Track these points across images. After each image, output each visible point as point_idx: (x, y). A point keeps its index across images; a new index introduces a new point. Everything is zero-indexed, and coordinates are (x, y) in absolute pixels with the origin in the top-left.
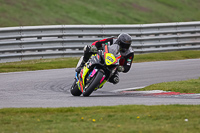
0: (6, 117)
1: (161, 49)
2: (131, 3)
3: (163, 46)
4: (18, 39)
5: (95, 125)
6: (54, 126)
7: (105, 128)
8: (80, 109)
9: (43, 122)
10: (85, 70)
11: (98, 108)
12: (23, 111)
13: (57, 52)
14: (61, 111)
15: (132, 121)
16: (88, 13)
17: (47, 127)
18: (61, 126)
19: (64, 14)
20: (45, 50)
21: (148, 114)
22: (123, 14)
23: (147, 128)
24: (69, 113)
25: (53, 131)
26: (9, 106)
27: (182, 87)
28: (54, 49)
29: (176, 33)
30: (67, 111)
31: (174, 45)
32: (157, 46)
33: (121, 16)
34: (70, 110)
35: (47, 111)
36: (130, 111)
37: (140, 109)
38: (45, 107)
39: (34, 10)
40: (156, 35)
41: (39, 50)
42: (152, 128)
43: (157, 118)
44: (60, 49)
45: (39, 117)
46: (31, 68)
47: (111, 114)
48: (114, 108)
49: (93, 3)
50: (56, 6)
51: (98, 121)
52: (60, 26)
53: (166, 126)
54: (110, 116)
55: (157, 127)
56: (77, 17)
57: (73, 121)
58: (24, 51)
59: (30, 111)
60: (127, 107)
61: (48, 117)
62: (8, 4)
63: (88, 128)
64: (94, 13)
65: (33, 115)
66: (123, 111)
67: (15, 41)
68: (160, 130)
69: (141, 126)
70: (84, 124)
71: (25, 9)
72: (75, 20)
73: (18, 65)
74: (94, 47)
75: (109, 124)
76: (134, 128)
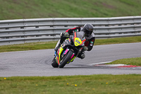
0: (14, 83)
1: (123, 35)
2: (101, 3)
3: (124, 33)
4: (22, 27)
5: (77, 88)
6: (48, 89)
7: (84, 91)
8: (66, 77)
9: (40, 86)
10: (61, 49)
11: (79, 76)
12: (26, 79)
13: (50, 37)
14: (53, 78)
15: (103, 86)
16: (71, 9)
17: (43, 90)
18: (52, 89)
19: (54, 10)
20: (41, 35)
21: (114, 81)
22: (96, 10)
23: (113, 91)
24: (58, 80)
25: (47, 92)
26: (16, 75)
27: (138, 62)
28: (47, 35)
29: (133, 24)
30: (56, 79)
31: (132, 32)
32: (120, 33)
33: (94, 12)
34: (59, 78)
35: (43, 79)
36: (101, 78)
37: (108, 77)
38: (41, 75)
39: (33, 7)
40: (119, 25)
41: (37, 36)
42: (117, 91)
43: (121, 84)
44: (51, 35)
45: (37, 83)
46: (31, 48)
47: (88, 81)
48: (90, 76)
49: (75, 2)
50: (49, 4)
51: (78, 86)
52: (51, 19)
53: (126, 89)
54: (87, 82)
55: (120, 90)
56: (63, 13)
57: (61, 86)
58: (26, 36)
59: (31, 79)
60: (99, 75)
61: (44, 83)
62: (15, 3)
63: (72, 91)
64: (76, 9)
65: (33, 81)
66: (96, 78)
67: (20, 29)
68: (122, 92)
69: (109, 89)
70: (69, 88)
71: (27, 7)
72: (62, 15)
73: (22, 46)
74: (67, 33)
75: (86, 88)
76: (104, 91)
